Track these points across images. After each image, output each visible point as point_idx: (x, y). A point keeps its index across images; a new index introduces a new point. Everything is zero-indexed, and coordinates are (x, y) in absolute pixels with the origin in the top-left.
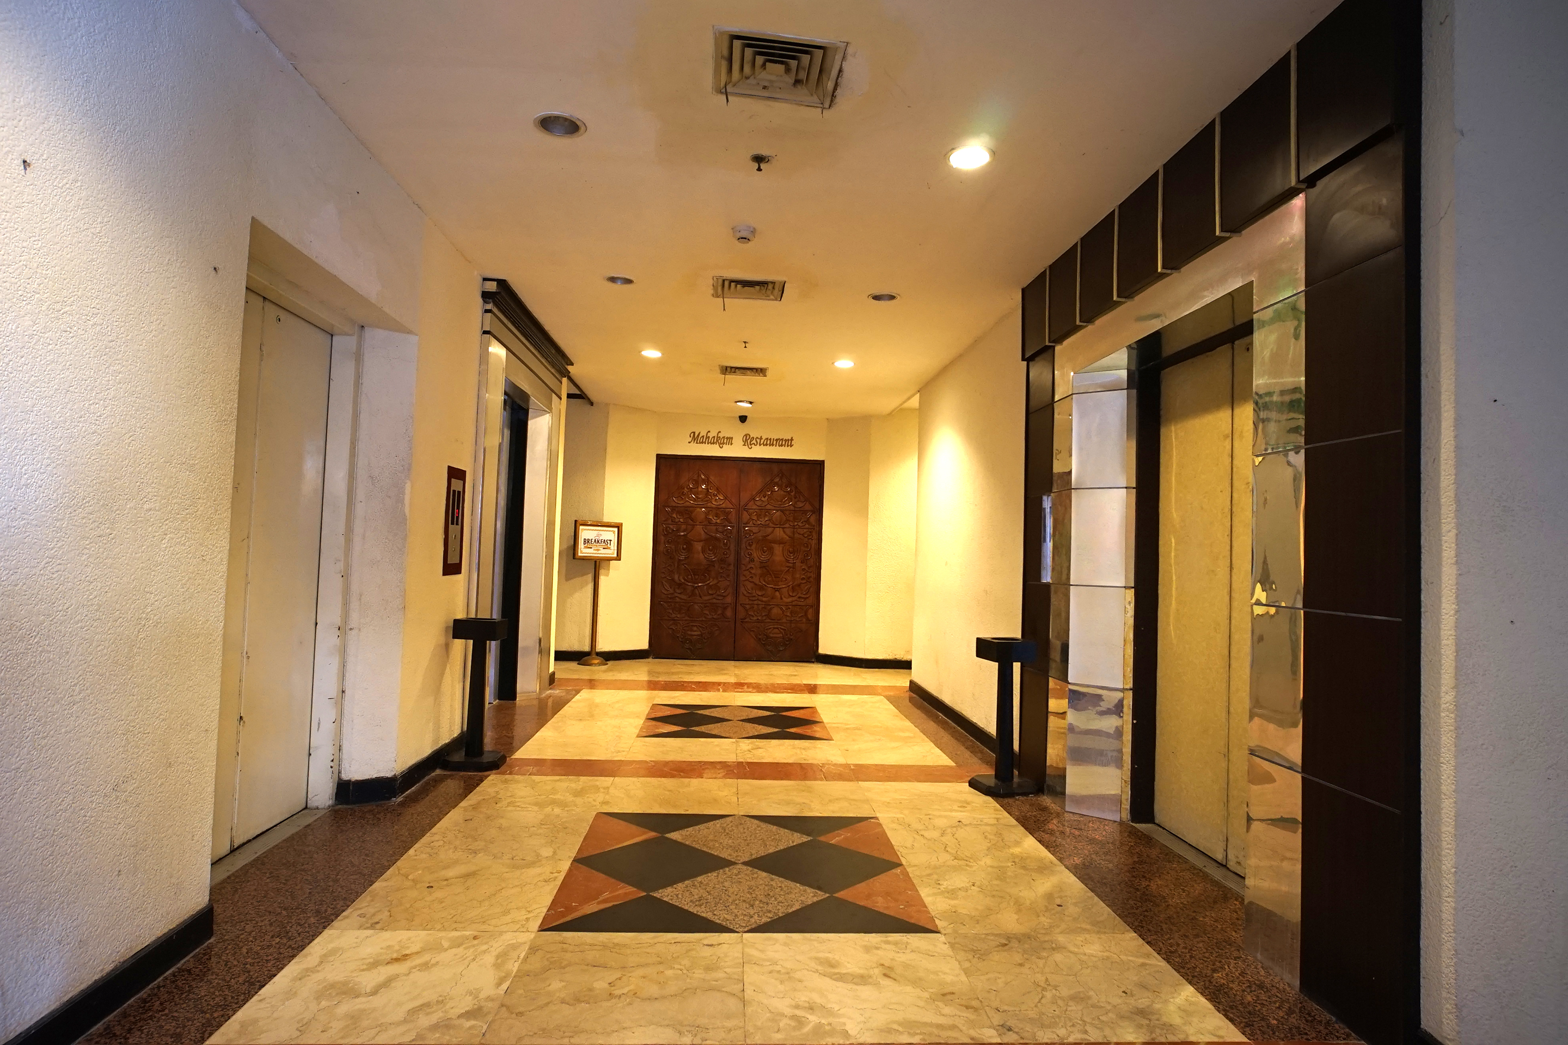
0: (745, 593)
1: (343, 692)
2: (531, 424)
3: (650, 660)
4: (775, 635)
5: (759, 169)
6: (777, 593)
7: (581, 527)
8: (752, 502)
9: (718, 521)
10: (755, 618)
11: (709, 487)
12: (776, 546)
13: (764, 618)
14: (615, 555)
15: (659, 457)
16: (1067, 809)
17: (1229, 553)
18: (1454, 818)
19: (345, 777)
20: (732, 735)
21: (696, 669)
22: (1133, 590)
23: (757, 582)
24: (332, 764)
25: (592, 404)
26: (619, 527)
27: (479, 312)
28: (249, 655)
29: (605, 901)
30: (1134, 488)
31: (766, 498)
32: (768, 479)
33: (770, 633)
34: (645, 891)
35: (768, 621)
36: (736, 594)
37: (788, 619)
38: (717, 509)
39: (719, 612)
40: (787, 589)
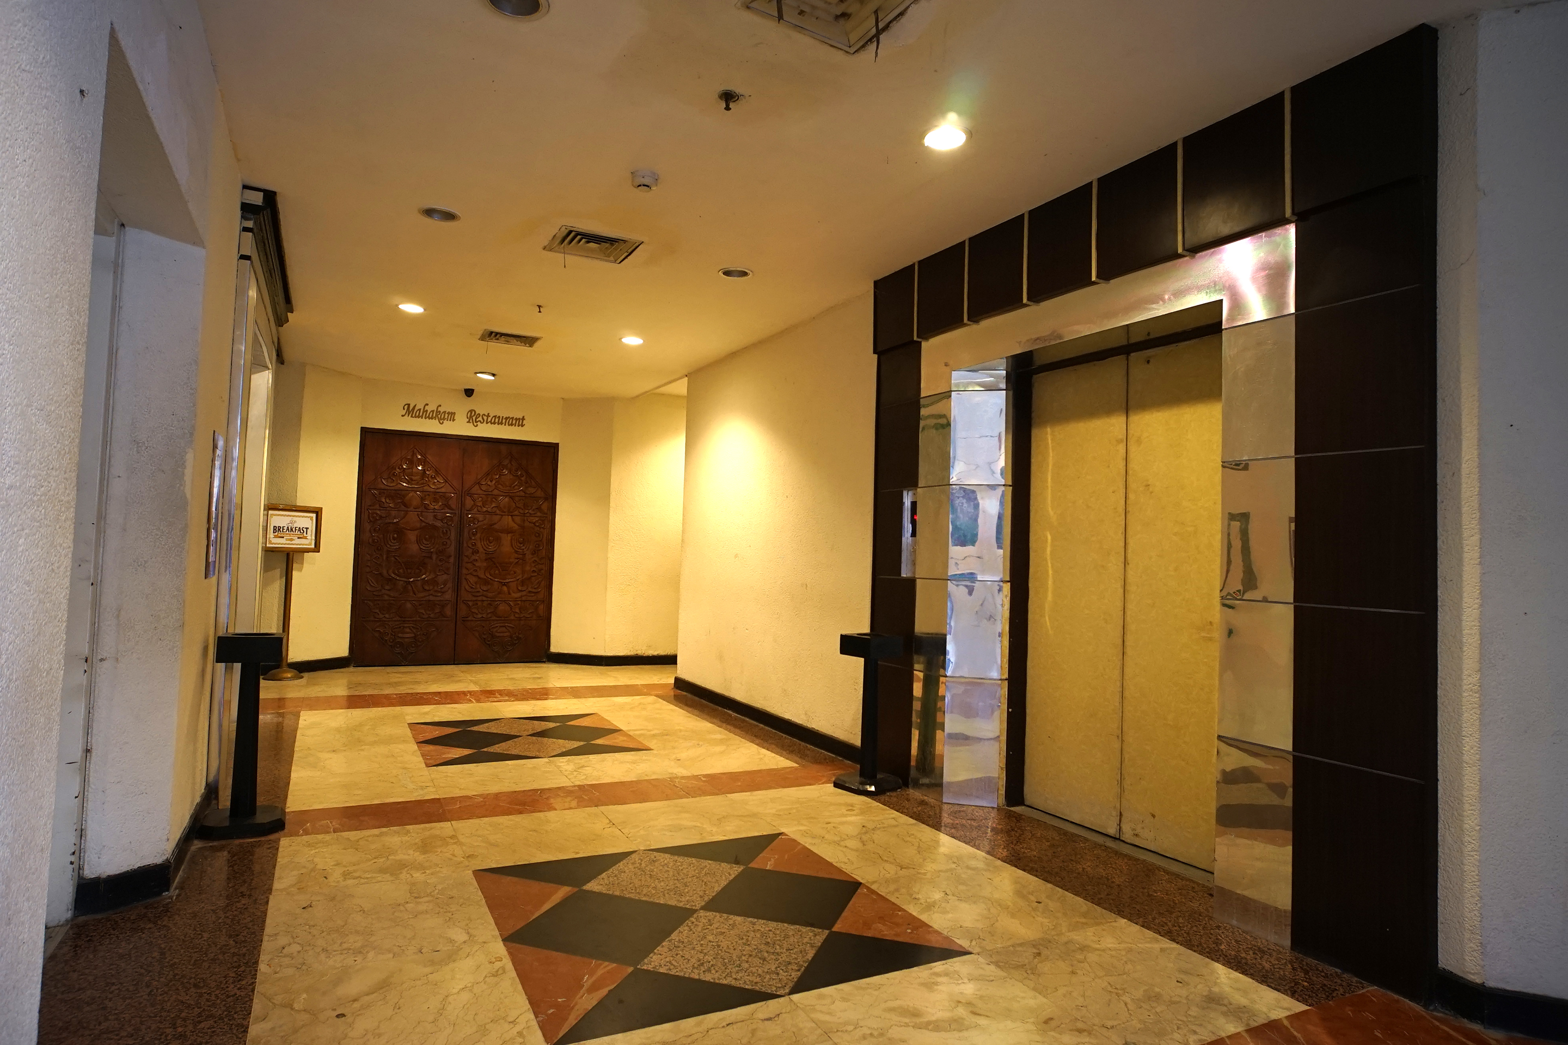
0: (467, 587)
1: (88, 751)
3: (351, 669)
4: (502, 634)
5: (728, 108)
6: (505, 588)
7: (271, 512)
8: (477, 486)
9: (436, 507)
10: (480, 616)
11: (426, 468)
12: (503, 536)
13: (490, 615)
14: (313, 546)
15: (364, 431)
16: (944, 801)
17: (1123, 549)
18: (1478, 783)
19: (89, 873)
20: (541, 755)
21: (419, 677)
22: (1009, 584)
23: (482, 576)
24: (73, 858)
26: (318, 512)
27: (237, 229)
29: (593, 988)
30: (1010, 486)
31: (494, 482)
32: (496, 461)
33: (496, 632)
34: (630, 965)
35: (494, 618)
36: (457, 589)
37: (517, 616)
38: (435, 493)
39: (437, 611)
40: (516, 582)
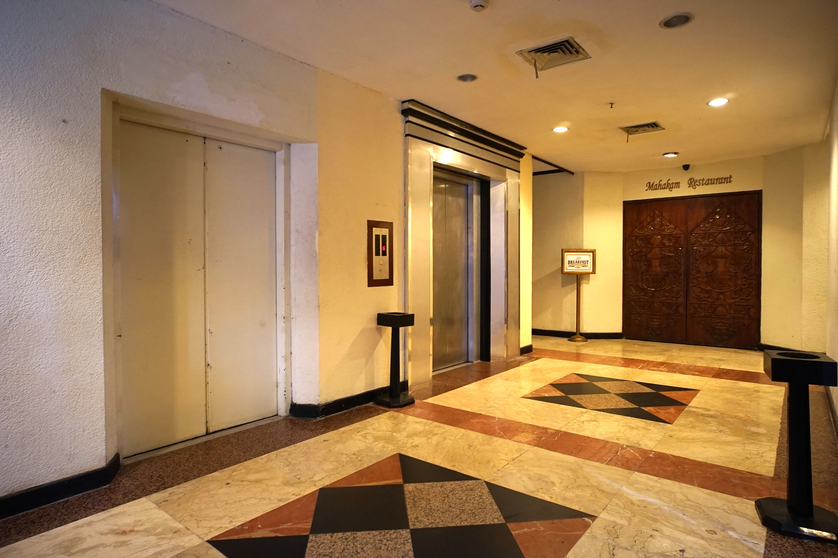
0: (694, 295)
1: (291, 353)
2: (492, 190)
3: (623, 340)
4: (720, 328)
6: (722, 296)
7: (566, 254)
8: (698, 228)
9: (671, 244)
10: (703, 314)
11: (663, 220)
12: (720, 260)
13: (710, 314)
14: (591, 271)
15: (625, 203)
19: (295, 401)
23: (704, 288)
24: (285, 393)
25: (573, 173)
26: (593, 252)
27: (401, 123)
28: (211, 331)
31: (710, 224)
32: (710, 210)
33: (716, 325)
35: (714, 316)
36: (687, 296)
37: (732, 315)
38: (670, 235)
39: (673, 309)
40: (730, 292)
